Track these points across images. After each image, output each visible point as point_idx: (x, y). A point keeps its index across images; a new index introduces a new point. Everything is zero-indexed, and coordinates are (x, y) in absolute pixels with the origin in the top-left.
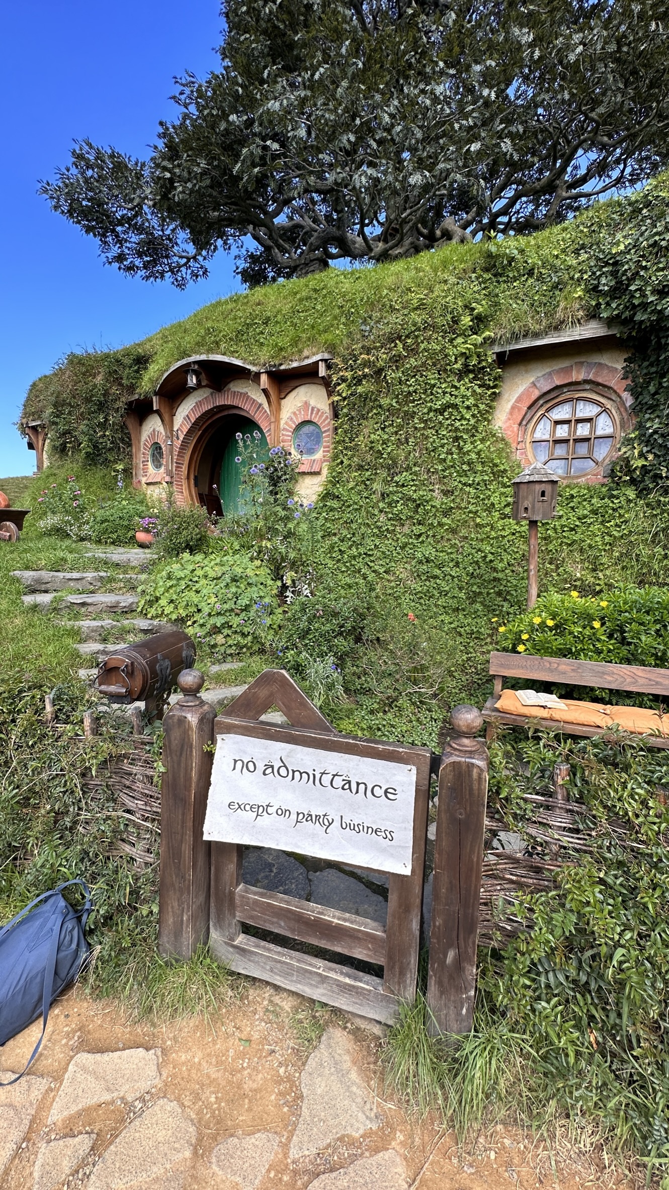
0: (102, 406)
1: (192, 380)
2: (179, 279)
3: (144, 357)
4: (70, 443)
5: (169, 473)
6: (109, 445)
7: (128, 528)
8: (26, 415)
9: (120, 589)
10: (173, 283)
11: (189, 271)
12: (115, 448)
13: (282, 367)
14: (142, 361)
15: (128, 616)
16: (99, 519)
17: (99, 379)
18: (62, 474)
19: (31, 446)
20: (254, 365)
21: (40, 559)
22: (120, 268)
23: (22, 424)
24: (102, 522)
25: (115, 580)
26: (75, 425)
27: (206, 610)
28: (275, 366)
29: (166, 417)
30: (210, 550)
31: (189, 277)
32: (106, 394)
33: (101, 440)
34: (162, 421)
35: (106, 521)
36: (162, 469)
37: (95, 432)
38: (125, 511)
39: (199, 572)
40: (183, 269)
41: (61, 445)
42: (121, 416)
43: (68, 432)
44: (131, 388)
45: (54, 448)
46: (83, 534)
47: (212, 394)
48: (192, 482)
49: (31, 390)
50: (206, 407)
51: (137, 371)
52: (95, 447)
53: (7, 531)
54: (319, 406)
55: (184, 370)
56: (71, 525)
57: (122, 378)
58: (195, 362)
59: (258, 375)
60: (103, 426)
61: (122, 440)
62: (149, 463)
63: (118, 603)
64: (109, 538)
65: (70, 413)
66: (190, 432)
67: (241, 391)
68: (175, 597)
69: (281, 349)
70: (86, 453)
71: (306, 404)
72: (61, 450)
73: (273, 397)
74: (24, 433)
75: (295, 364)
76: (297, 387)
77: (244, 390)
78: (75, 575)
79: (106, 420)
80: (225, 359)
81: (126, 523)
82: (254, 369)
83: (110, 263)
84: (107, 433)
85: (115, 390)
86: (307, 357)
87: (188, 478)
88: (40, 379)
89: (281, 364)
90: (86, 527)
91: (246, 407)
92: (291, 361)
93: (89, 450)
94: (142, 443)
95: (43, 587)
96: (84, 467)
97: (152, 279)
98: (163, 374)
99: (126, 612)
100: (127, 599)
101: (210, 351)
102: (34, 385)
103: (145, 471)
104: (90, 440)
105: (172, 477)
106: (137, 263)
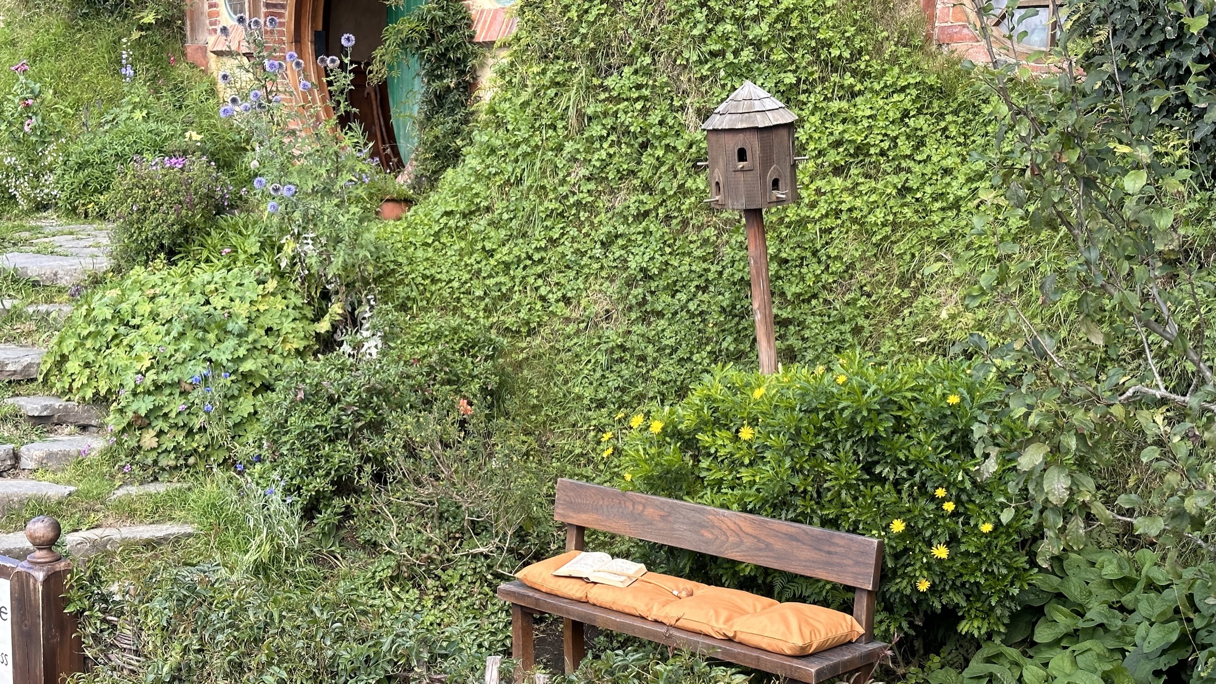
9: (30, 333)
15: (22, 390)
16: (72, 160)
24: (81, 167)
25: (19, 316)
30: (205, 254)
35: (88, 163)
46: (40, 194)
48: (309, 47)
62: (221, 1)
63: (3, 364)
87: (296, 39)
90: (49, 179)
96: (72, 22)
100: (27, 357)
103: (214, 19)
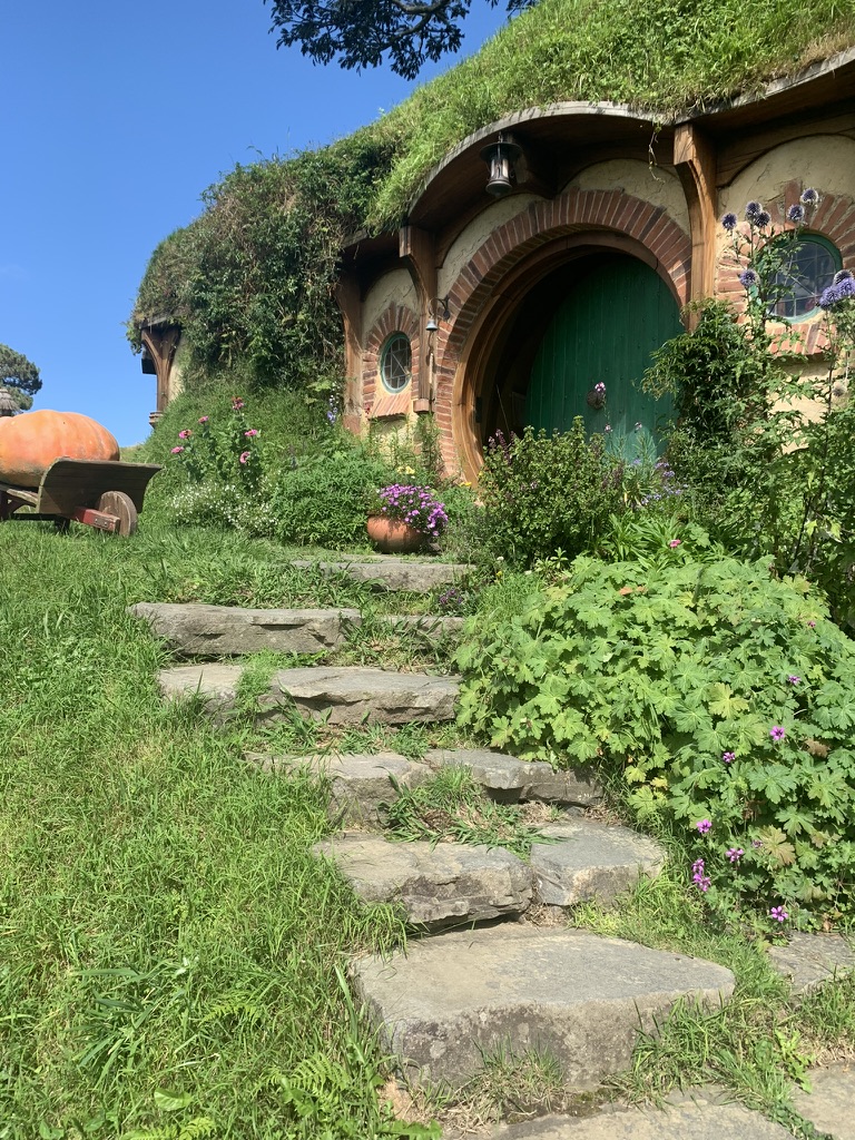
0: (293, 263)
1: (500, 173)
2: (407, 56)
3: (381, 149)
4: (227, 341)
5: (424, 391)
6: (304, 341)
7: (351, 509)
8: (145, 305)
9: (395, 654)
10: (394, 67)
11: (425, 41)
12: (314, 349)
13: (742, 101)
14: (376, 160)
15: (432, 737)
16: (290, 489)
17: (290, 207)
18: (210, 404)
19: (149, 367)
20: (661, 109)
21: (188, 574)
22: (304, 50)
23: (136, 325)
24: (299, 496)
25: (379, 629)
26: (240, 304)
27: (711, 739)
28: (719, 101)
29: (423, 272)
30: (620, 549)
31: (424, 51)
32: (303, 236)
33: (288, 332)
34: (416, 280)
35: (308, 493)
36: (408, 388)
37: (277, 314)
38: (344, 472)
39: (643, 612)
40: (416, 40)
41: (211, 346)
42: (329, 280)
43: (227, 318)
44: (353, 220)
45: (198, 354)
46: (258, 523)
47: (531, 208)
48: (471, 408)
49: (154, 261)
50: (515, 240)
51: (368, 180)
52: (277, 347)
53: (113, 512)
54: (831, 189)
55: (484, 152)
56: (235, 504)
57: (334, 201)
58: (505, 132)
59: (669, 133)
60: (293, 302)
61: (327, 330)
62: (378, 378)
63: (410, 697)
64: (314, 530)
65: (231, 281)
66: (474, 299)
67: (606, 187)
68: (583, 687)
69: (739, 56)
70: (259, 359)
71: (793, 189)
72: (212, 359)
73: (702, 186)
74: (138, 342)
75: (775, 88)
76: (765, 152)
77: (616, 185)
78: (282, 615)
79: (301, 290)
80: (585, 108)
81: (347, 498)
82: (660, 119)
83: (288, 41)
84: (301, 317)
85: (321, 226)
86: (818, 62)
87: (463, 402)
88: (171, 239)
89: (736, 95)
90: (266, 508)
91: (620, 224)
92: (767, 79)
93: (264, 353)
94: (364, 336)
95: (205, 646)
96: (253, 389)
97: (358, 64)
98: (427, 173)
99: (429, 726)
100: (430, 689)
101: (550, 94)
102: (160, 252)
103: (369, 393)
104: (267, 333)
105: (431, 402)
106: (334, 35)
